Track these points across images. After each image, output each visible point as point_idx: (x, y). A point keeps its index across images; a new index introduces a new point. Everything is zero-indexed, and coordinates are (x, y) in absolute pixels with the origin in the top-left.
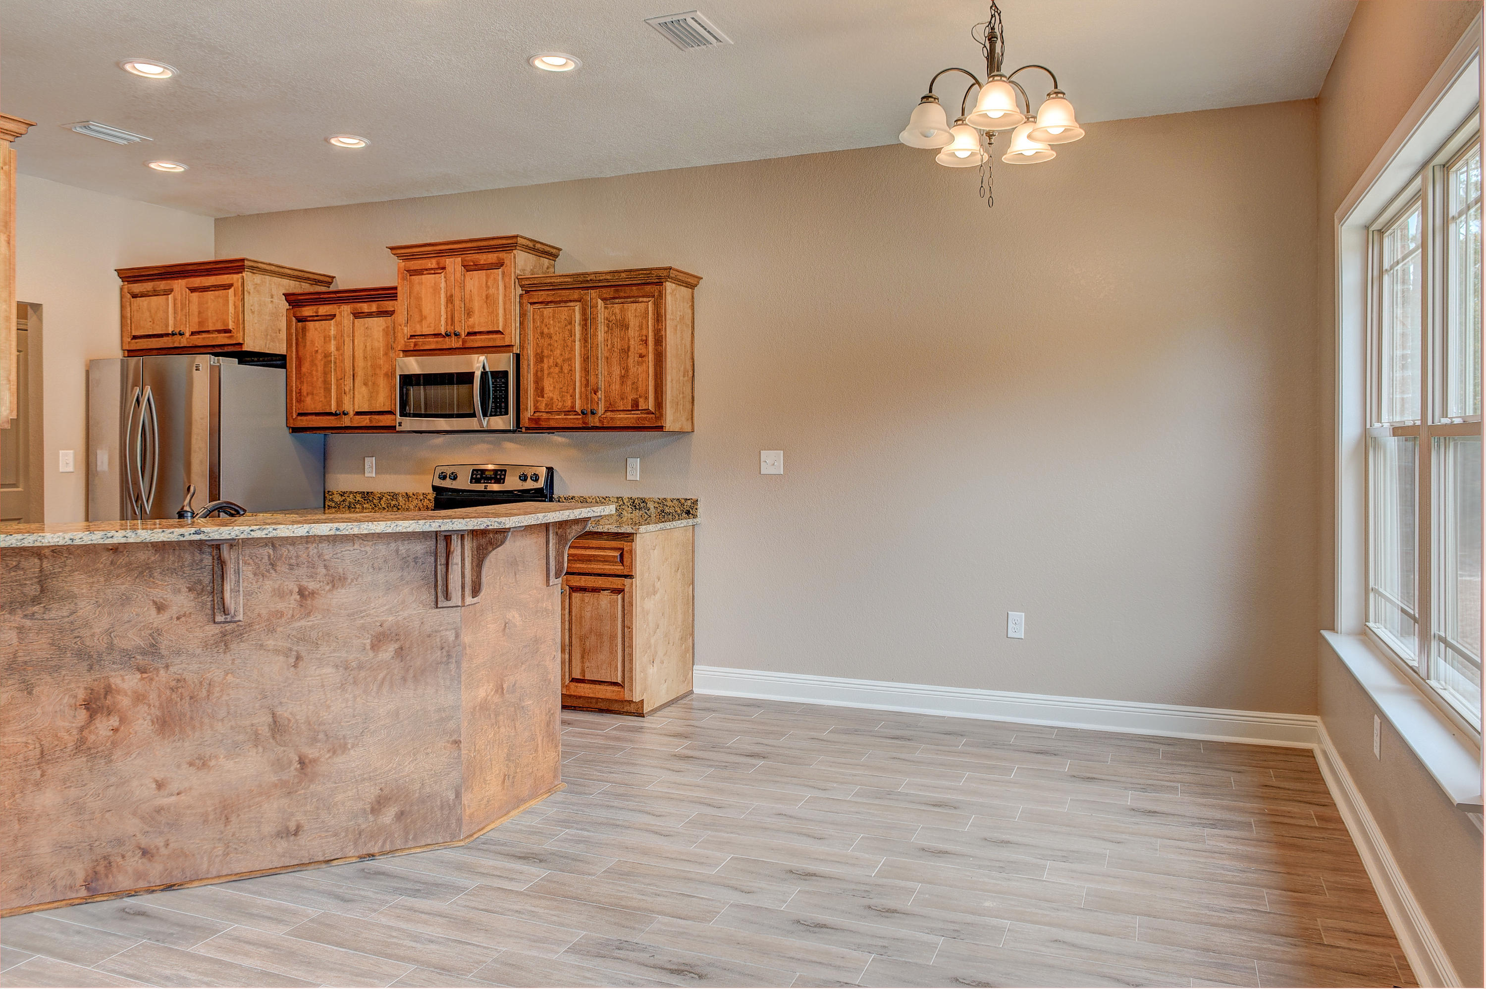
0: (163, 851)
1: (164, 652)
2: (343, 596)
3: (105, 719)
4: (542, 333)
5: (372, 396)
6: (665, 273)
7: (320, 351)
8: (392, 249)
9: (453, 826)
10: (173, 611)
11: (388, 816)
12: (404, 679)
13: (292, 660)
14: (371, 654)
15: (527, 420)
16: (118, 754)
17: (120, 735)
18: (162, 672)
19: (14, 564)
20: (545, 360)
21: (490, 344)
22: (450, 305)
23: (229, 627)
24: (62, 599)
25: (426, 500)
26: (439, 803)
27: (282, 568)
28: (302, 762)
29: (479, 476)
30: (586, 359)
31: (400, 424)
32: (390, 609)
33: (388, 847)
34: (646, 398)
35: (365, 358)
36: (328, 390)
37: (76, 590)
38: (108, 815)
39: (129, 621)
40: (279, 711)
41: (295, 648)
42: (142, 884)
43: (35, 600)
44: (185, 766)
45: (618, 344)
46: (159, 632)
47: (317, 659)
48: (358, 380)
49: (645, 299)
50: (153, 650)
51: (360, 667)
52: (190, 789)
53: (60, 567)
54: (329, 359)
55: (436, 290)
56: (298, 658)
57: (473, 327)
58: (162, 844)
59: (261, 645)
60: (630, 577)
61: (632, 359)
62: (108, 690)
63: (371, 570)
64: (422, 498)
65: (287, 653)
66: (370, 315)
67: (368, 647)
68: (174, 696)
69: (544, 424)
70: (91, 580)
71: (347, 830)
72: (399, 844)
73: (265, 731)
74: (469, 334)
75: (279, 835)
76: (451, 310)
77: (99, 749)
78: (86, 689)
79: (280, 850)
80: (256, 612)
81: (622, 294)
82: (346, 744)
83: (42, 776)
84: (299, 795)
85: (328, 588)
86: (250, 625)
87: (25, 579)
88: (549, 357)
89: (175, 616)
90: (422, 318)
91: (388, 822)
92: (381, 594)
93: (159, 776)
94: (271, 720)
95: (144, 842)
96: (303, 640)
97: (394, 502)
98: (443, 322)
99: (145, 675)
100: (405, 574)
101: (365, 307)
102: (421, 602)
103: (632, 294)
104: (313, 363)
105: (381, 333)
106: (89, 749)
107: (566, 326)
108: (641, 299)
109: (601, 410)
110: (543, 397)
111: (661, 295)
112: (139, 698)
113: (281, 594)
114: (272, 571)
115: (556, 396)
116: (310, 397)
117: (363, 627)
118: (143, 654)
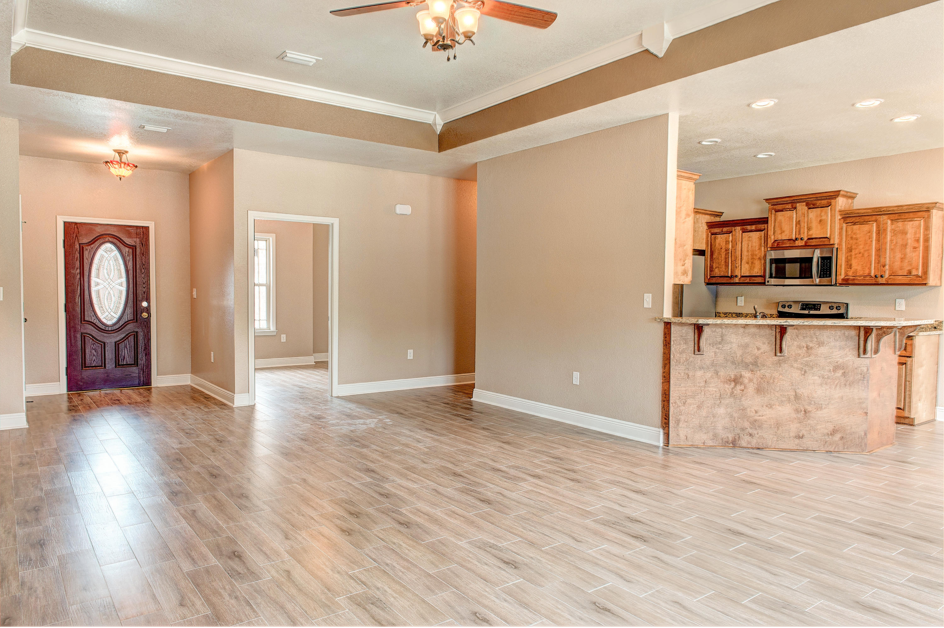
0: (757, 436)
1: (759, 365)
2: (823, 350)
3: (740, 386)
4: (852, 238)
5: (751, 269)
6: (933, 205)
7: (723, 248)
8: (767, 200)
9: (863, 446)
10: (762, 351)
11: (837, 437)
12: (845, 385)
13: (803, 373)
14: (833, 374)
15: (841, 280)
16: (743, 399)
17: (744, 392)
18: (758, 372)
19: (714, 330)
20: (853, 251)
21: (821, 244)
22: (798, 225)
23: (781, 358)
24: (728, 343)
25: (772, 317)
26: (857, 436)
27: (801, 337)
28: (805, 411)
29: (804, 307)
30: (878, 250)
31: (768, 282)
32: (841, 356)
33: (836, 450)
34: (917, 269)
35: (748, 251)
36: (727, 266)
37: (732, 340)
38: (739, 420)
39: (748, 353)
40: (798, 391)
41: (804, 368)
42: (749, 446)
43: (720, 343)
44: (765, 406)
45: (900, 242)
46: (757, 357)
47: (812, 373)
48: (743, 261)
49: (919, 219)
50: (755, 364)
51: (828, 378)
52: (766, 415)
53: (728, 332)
54: (728, 251)
55: (791, 218)
56: (805, 372)
57: (812, 235)
58: (756, 433)
59: (792, 366)
60: (910, 357)
61: (909, 250)
62: (741, 376)
63: (834, 341)
64: (769, 316)
65: (801, 369)
66: (751, 231)
67: (832, 370)
68: (762, 381)
69: (851, 282)
70: (737, 337)
71: (821, 440)
72: (841, 449)
73: (792, 398)
74: (809, 239)
75: (796, 437)
76: (799, 228)
77: (738, 396)
78: (734, 375)
79: (796, 443)
80: (791, 353)
81: (903, 217)
82: (822, 407)
83: (720, 403)
84: (804, 423)
85: (817, 346)
86: (789, 358)
87: (717, 336)
88: (855, 249)
89: (763, 352)
90: (782, 232)
91: (837, 440)
92: (837, 350)
93: (756, 408)
94: (794, 394)
95: (751, 431)
96: (807, 365)
98: (794, 233)
99: (753, 372)
100: (847, 343)
101: (749, 227)
102: (853, 355)
103: (910, 217)
104: (719, 254)
105: (757, 239)
106: (734, 396)
107: (867, 234)
108: (916, 219)
109: (887, 275)
110: (851, 269)
111: (929, 217)
112: (751, 380)
113: (800, 347)
114: (797, 338)
115: (859, 268)
116: (717, 269)
117: (830, 363)
118: (752, 365)
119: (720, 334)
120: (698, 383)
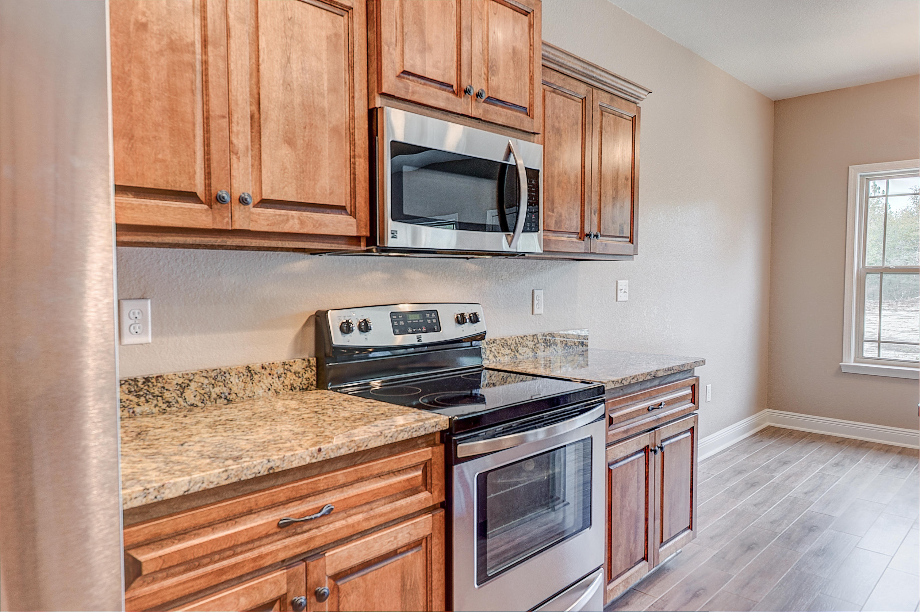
4: (553, 127)
20: (556, 163)
21: (517, 125)
22: (466, 42)
25: (289, 374)
34: (628, 225)
57: (497, 91)
64: (281, 370)
69: (553, 247)
76: (468, 51)
88: (559, 160)
90: (425, 47)
97: (217, 390)
115: (564, 212)
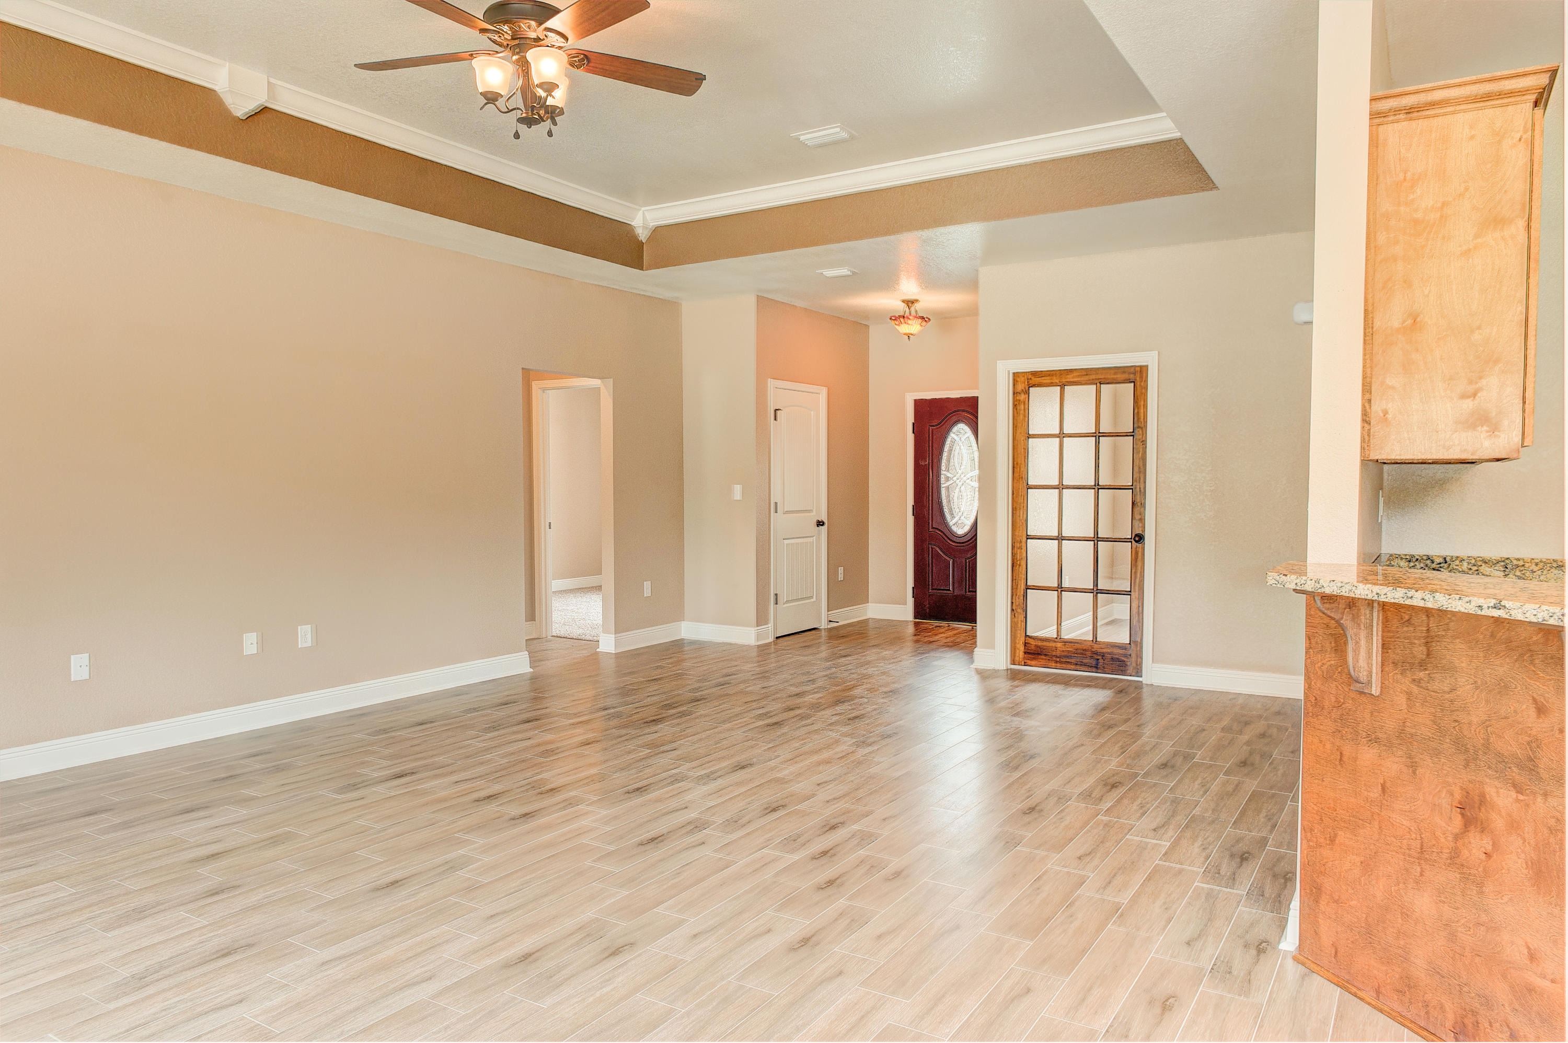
1: (1544, 775)
3: (1478, 836)
16: (1489, 887)
17: (1494, 864)
18: (1540, 799)
24: (1444, 669)
37: (1456, 662)
38: (1477, 960)
39: (1506, 718)
43: (1422, 665)
46: (1538, 743)
50: (1530, 765)
53: (1444, 632)
62: (1482, 799)
68: (1552, 840)
70: (1470, 653)
77: (1472, 871)
78: (1462, 788)
83: (1421, 875)
87: (1414, 638)
93: (1532, 943)
99: (1521, 797)
106: (1463, 865)
112: (1514, 825)
118: (1521, 767)
119: (1422, 631)
120: (1365, 785)
